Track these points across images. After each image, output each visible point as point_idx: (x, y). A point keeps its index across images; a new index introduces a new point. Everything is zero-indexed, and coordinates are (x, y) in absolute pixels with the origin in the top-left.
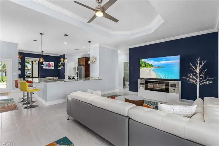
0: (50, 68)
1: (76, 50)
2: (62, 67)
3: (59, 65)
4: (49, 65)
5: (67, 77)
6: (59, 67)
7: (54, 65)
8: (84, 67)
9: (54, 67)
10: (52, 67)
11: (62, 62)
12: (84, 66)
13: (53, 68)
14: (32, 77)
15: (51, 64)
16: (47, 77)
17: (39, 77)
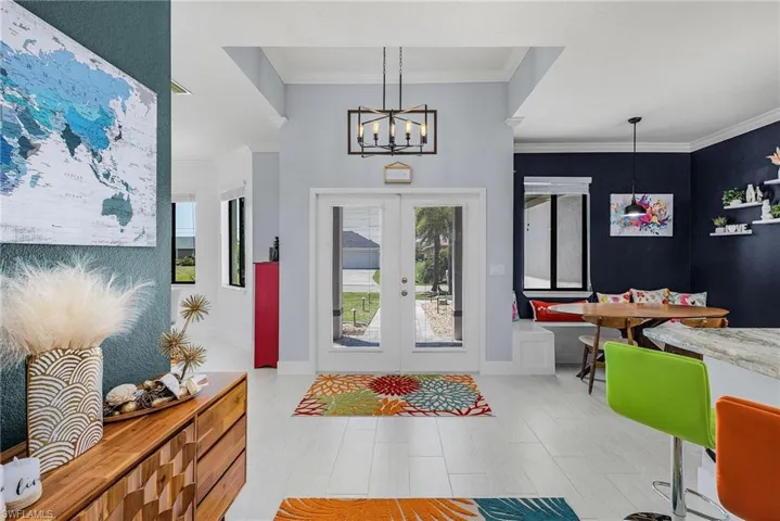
0: (648, 233)
7: (670, 212)
9: (670, 225)
10: (662, 223)
13: (668, 230)
14: (554, 288)
15: (657, 208)
16: (634, 291)
17: (584, 288)
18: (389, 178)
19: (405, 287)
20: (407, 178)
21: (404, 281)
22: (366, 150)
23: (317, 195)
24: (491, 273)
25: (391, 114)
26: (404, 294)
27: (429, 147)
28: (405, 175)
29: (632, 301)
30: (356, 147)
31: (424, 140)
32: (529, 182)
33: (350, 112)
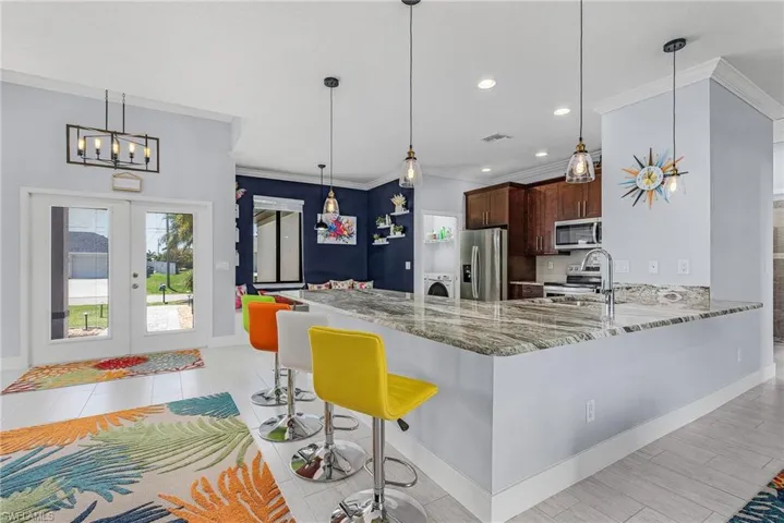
0: (341, 242)
1: (488, 139)
2: (399, 234)
3: (382, 226)
4: (337, 230)
5: (421, 284)
6: (382, 236)
7: (355, 229)
8: (505, 232)
9: (355, 237)
10: (350, 235)
11: (399, 211)
12: (503, 227)
13: (353, 241)
14: (278, 281)
15: (347, 225)
16: (332, 282)
17: (301, 281)
18: (118, 186)
19: (135, 281)
20: (137, 187)
21: (135, 276)
22: (87, 161)
23: (30, 194)
24: (218, 266)
25: (113, 134)
26: (135, 286)
27: (152, 165)
28: (135, 185)
29: (331, 287)
30: (74, 157)
31: (147, 160)
32: (257, 199)
33: (68, 126)
